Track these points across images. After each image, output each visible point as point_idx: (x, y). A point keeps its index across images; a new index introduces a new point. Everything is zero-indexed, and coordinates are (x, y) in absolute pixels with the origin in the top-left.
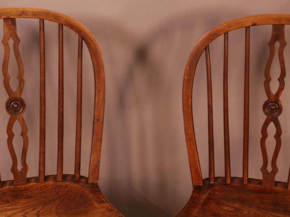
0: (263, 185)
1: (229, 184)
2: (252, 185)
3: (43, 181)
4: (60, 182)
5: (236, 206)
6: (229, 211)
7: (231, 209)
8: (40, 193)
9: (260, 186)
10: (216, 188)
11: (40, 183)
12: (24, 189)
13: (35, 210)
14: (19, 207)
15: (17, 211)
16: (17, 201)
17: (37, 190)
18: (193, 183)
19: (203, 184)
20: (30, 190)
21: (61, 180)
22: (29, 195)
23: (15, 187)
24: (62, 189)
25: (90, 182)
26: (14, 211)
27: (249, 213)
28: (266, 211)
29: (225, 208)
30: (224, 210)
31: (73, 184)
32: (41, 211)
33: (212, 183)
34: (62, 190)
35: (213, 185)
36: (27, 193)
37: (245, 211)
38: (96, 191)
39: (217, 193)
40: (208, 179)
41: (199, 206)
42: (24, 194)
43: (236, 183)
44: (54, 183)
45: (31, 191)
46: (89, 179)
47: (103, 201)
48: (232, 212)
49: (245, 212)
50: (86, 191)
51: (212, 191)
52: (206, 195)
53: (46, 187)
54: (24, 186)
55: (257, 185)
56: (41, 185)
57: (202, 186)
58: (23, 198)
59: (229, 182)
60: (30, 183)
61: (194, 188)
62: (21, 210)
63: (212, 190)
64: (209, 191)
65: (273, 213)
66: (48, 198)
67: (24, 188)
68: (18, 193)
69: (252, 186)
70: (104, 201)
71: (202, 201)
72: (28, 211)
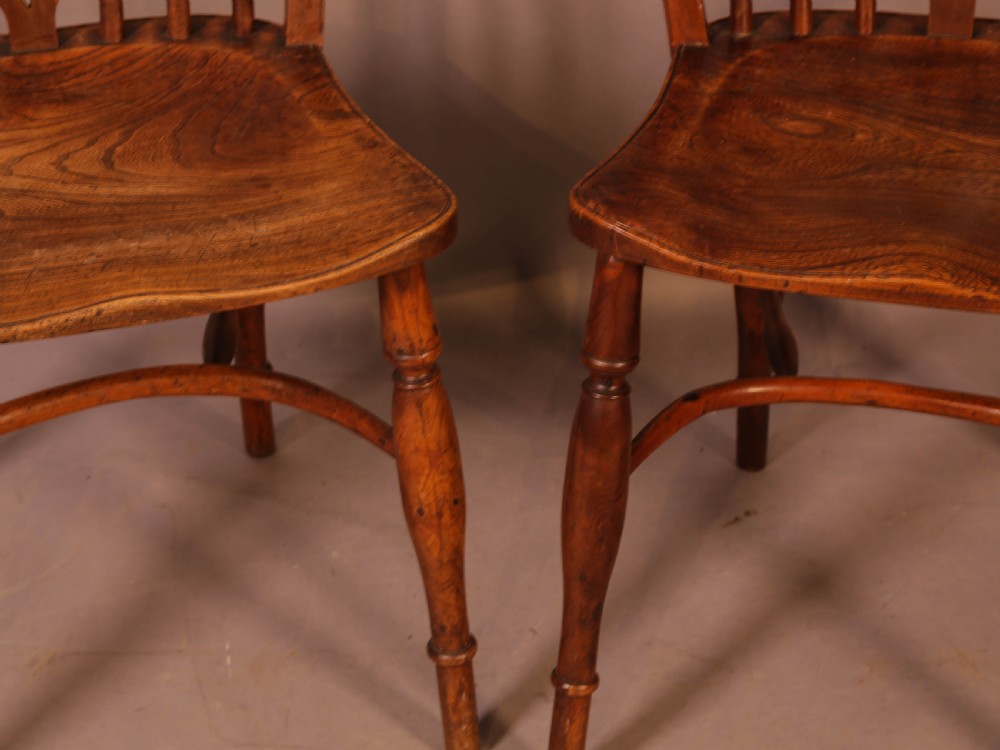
0: (930, 34)
1: (806, 37)
2: (891, 37)
3: (117, 39)
4: (179, 42)
5: (829, 114)
6: (801, 136)
7: (808, 128)
8: (111, 82)
9: (917, 38)
10: (757, 52)
11: (107, 48)
12: (51, 68)
13: (96, 146)
14: (36, 133)
15: (33, 150)
16: (30, 113)
17: (97, 74)
18: (671, 39)
19: (710, 39)
20: (73, 71)
21: (183, 36)
22: (71, 90)
23: (17, 62)
24: (191, 70)
25: (294, 41)
26: (21, 147)
27: (876, 138)
28: (936, 129)
29: (790, 125)
30: (784, 132)
31: (228, 51)
32: (119, 149)
33: (742, 34)
34: (191, 74)
35: (745, 45)
36: (64, 85)
37: (862, 131)
38: (318, 77)
39: (759, 72)
40: (729, 23)
41: (695, 123)
42: (51, 87)
43: (832, 34)
44: (157, 49)
45: (77, 76)
46: (288, 32)
47: (342, 110)
48: (813, 136)
49: (859, 137)
50: (279, 77)
51: (743, 64)
52: (721, 80)
53: (131, 63)
54: (48, 58)
55: (909, 38)
56: (110, 56)
57: (703, 49)
58: (50, 102)
59: (804, 28)
60: (70, 47)
61: (675, 55)
62: (46, 145)
63: (739, 60)
64: (732, 67)
65: (961, 136)
66: (140, 101)
67: (51, 64)
68: (29, 83)
69: (889, 39)
70: (347, 109)
71: (706, 102)
72: (72, 148)
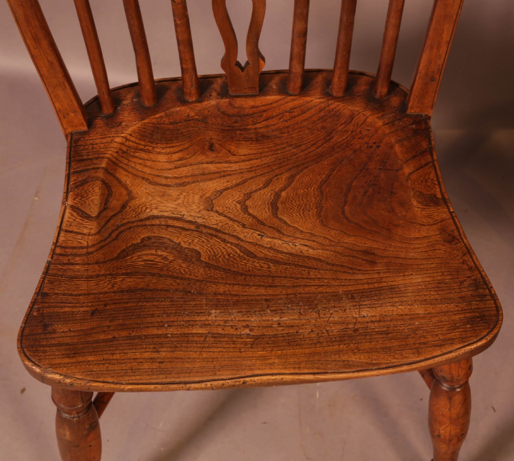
3: (297, 92)
4: (336, 99)
8: (288, 127)
11: (290, 98)
12: (251, 112)
13: (269, 188)
14: (234, 167)
16: (233, 148)
17: (280, 119)
20: (265, 115)
21: (341, 94)
22: (262, 130)
23: (230, 104)
24: (341, 125)
31: (368, 113)
32: (283, 194)
34: (340, 128)
36: (258, 126)
38: (423, 153)
42: (249, 127)
44: (322, 103)
45: (267, 119)
46: (409, 105)
47: (435, 196)
50: (397, 148)
53: (304, 112)
54: (250, 102)
56: (291, 105)
58: (247, 140)
60: (265, 95)
62: (238, 182)
66: (303, 147)
67: (253, 107)
68: (236, 122)
70: (439, 196)
